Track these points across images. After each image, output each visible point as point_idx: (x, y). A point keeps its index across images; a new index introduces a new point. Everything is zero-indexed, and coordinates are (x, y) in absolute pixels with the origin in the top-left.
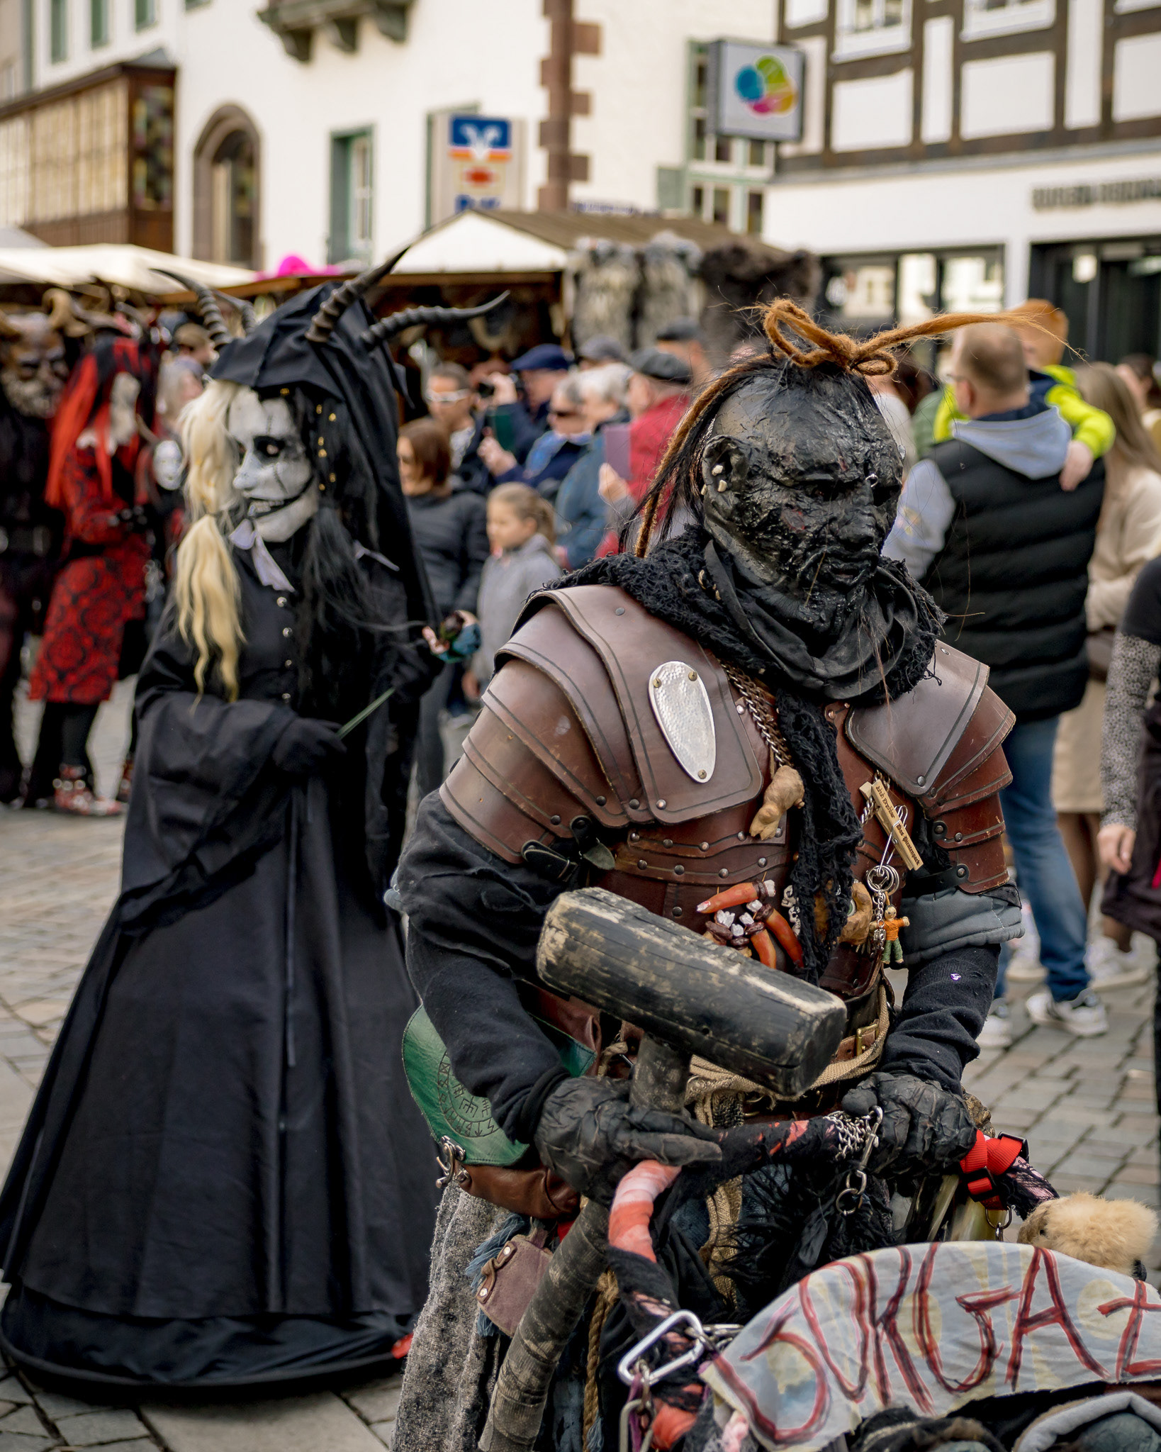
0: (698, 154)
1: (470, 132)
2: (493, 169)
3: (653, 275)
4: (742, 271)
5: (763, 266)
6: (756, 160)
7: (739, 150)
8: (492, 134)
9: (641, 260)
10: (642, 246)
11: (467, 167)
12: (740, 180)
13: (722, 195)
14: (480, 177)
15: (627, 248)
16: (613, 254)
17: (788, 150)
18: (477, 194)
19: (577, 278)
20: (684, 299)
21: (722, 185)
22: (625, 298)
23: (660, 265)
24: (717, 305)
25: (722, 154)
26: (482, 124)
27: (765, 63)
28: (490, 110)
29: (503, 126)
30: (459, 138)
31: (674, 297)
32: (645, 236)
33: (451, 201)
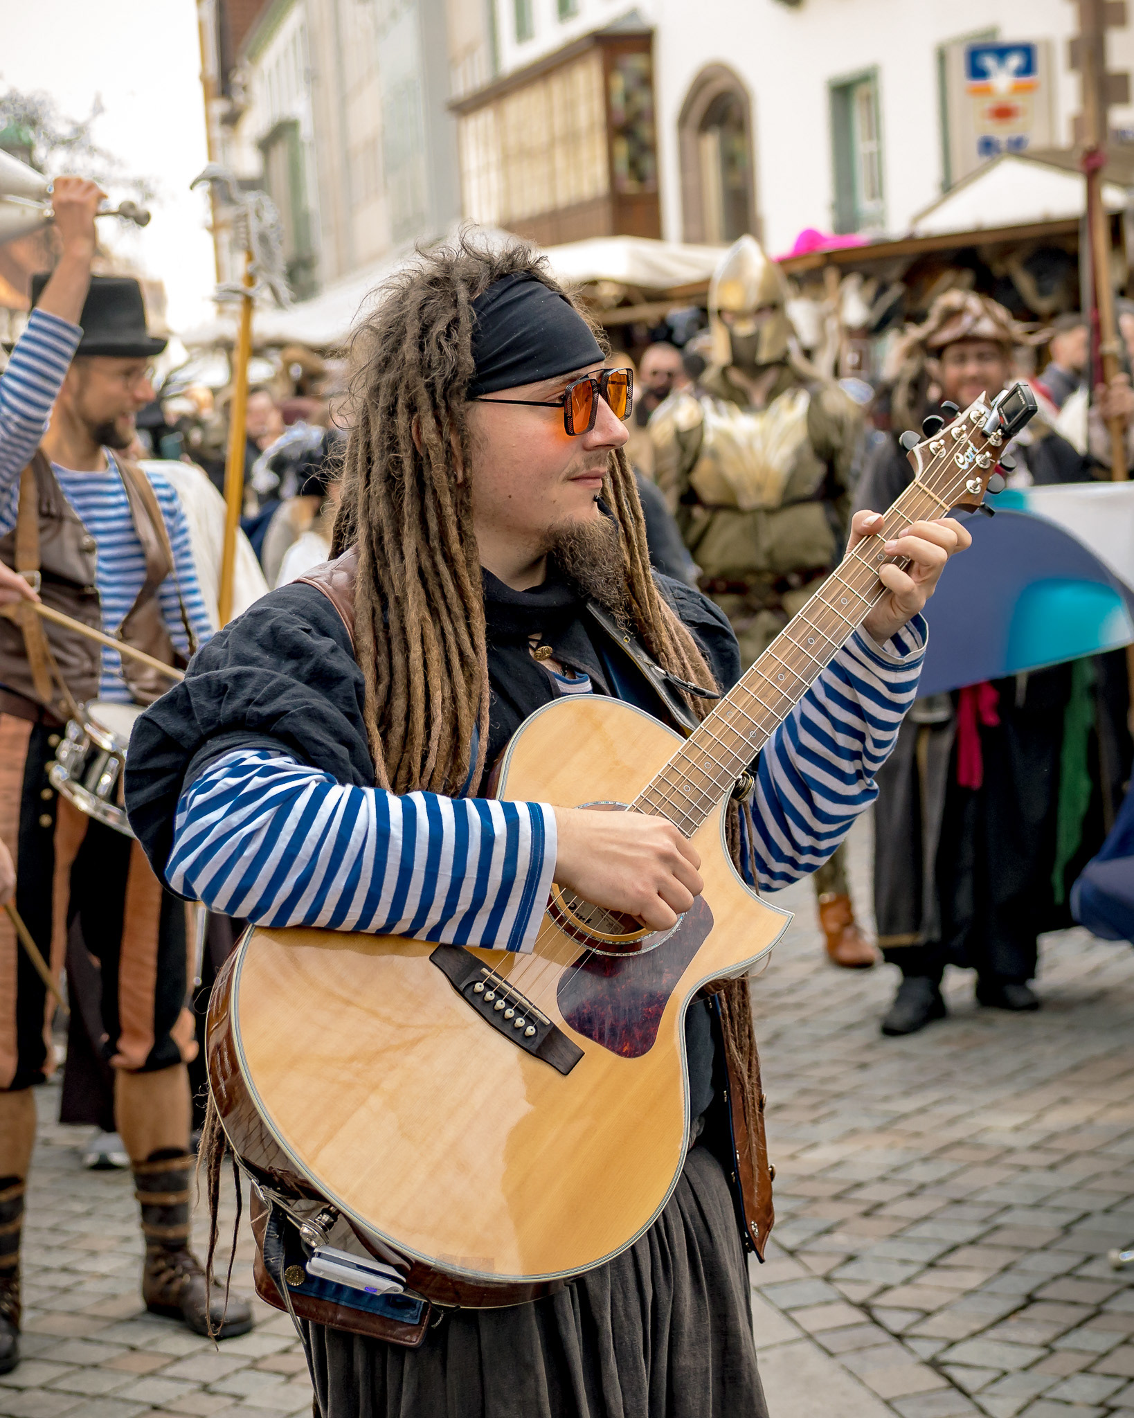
1: (989, 62)
2: (1018, 101)
8: (1015, 61)
11: (988, 103)
14: (1003, 113)
18: (1002, 133)
26: (1002, 52)
28: (1011, 34)
29: (1027, 51)
30: (977, 72)
33: (973, 147)
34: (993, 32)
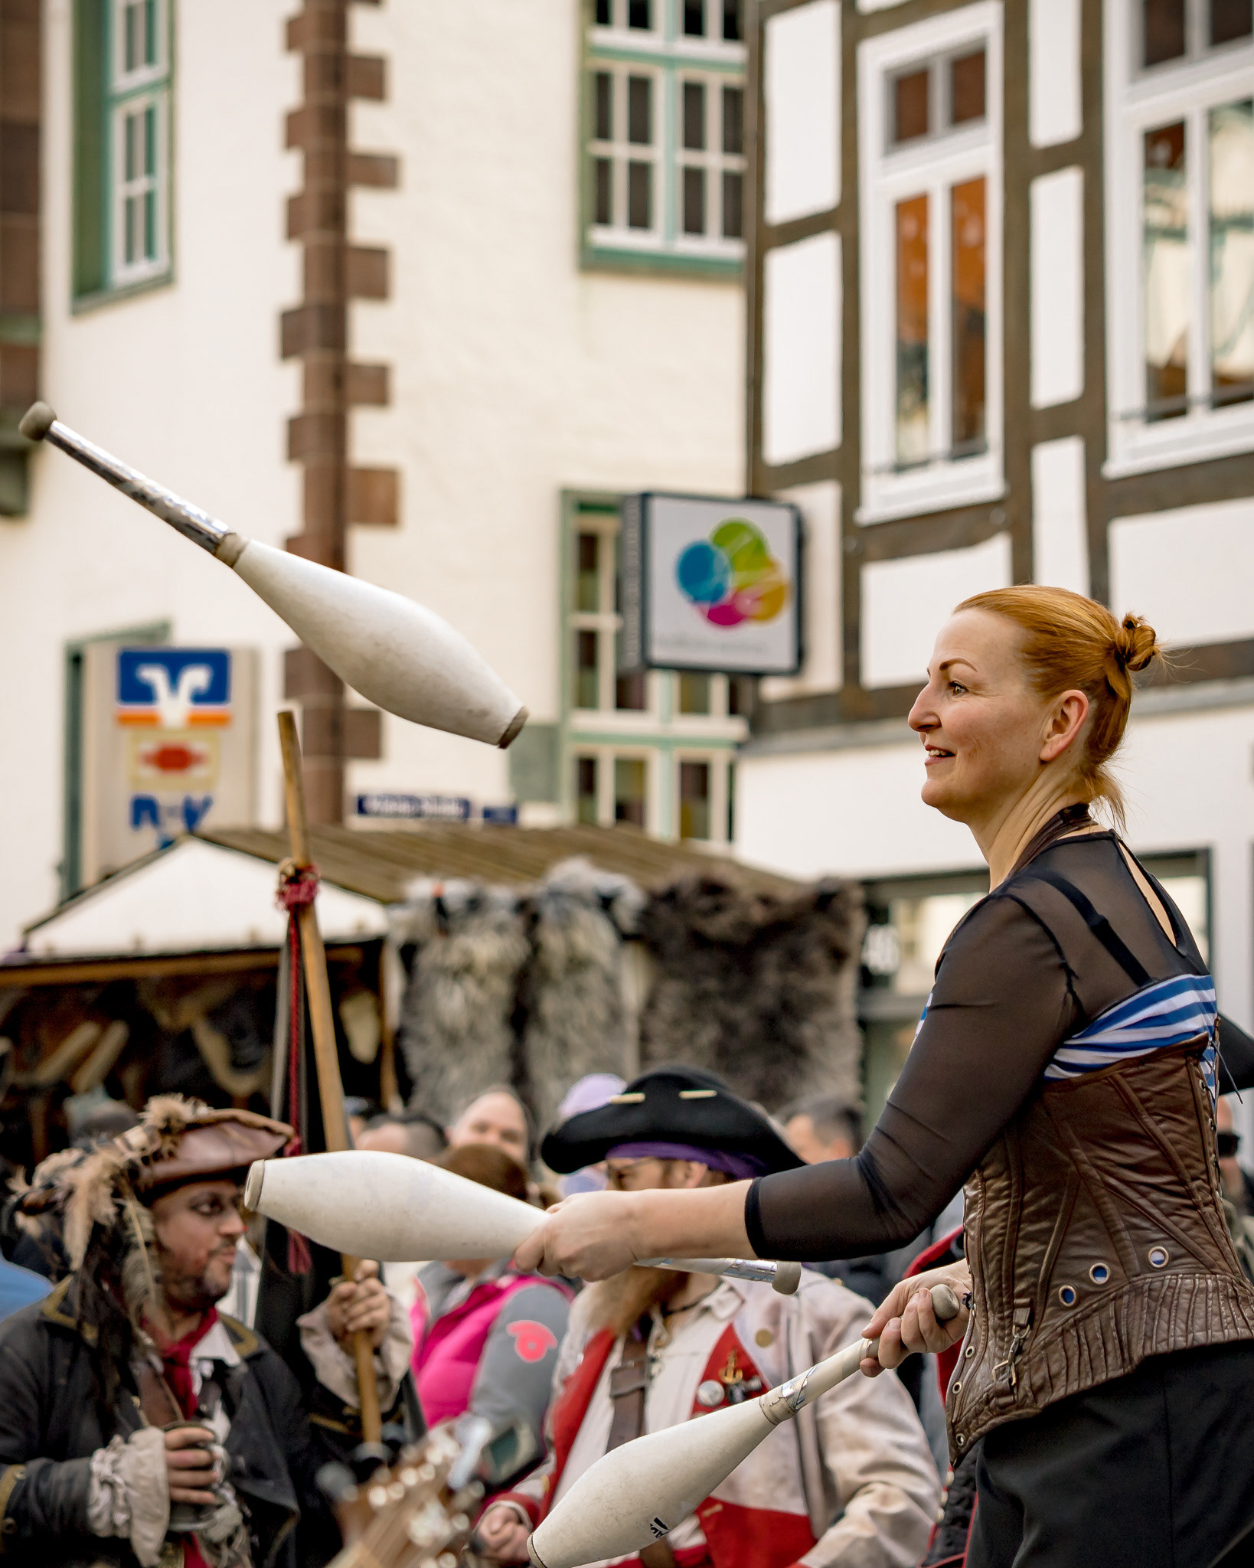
0: (585, 699)
1: (155, 676)
2: (197, 744)
3: (553, 941)
4: (719, 926)
5: (759, 915)
6: (693, 704)
7: (661, 689)
8: (197, 677)
9: (529, 913)
10: (530, 889)
11: (150, 744)
12: (664, 743)
13: (632, 769)
14: (173, 759)
15: (502, 894)
16: (475, 905)
17: (774, 689)
18: (169, 791)
19: (409, 953)
20: (611, 982)
21: (631, 751)
22: (501, 987)
23: (566, 923)
24: (673, 992)
25: (628, 697)
26: (176, 662)
27: (729, 531)
28: (186, 636)
29: (217, 661)
30: (134, 691)
31: (592, 980)
32: (537, 870)
33: (123, 811)
34: (164, 628)
